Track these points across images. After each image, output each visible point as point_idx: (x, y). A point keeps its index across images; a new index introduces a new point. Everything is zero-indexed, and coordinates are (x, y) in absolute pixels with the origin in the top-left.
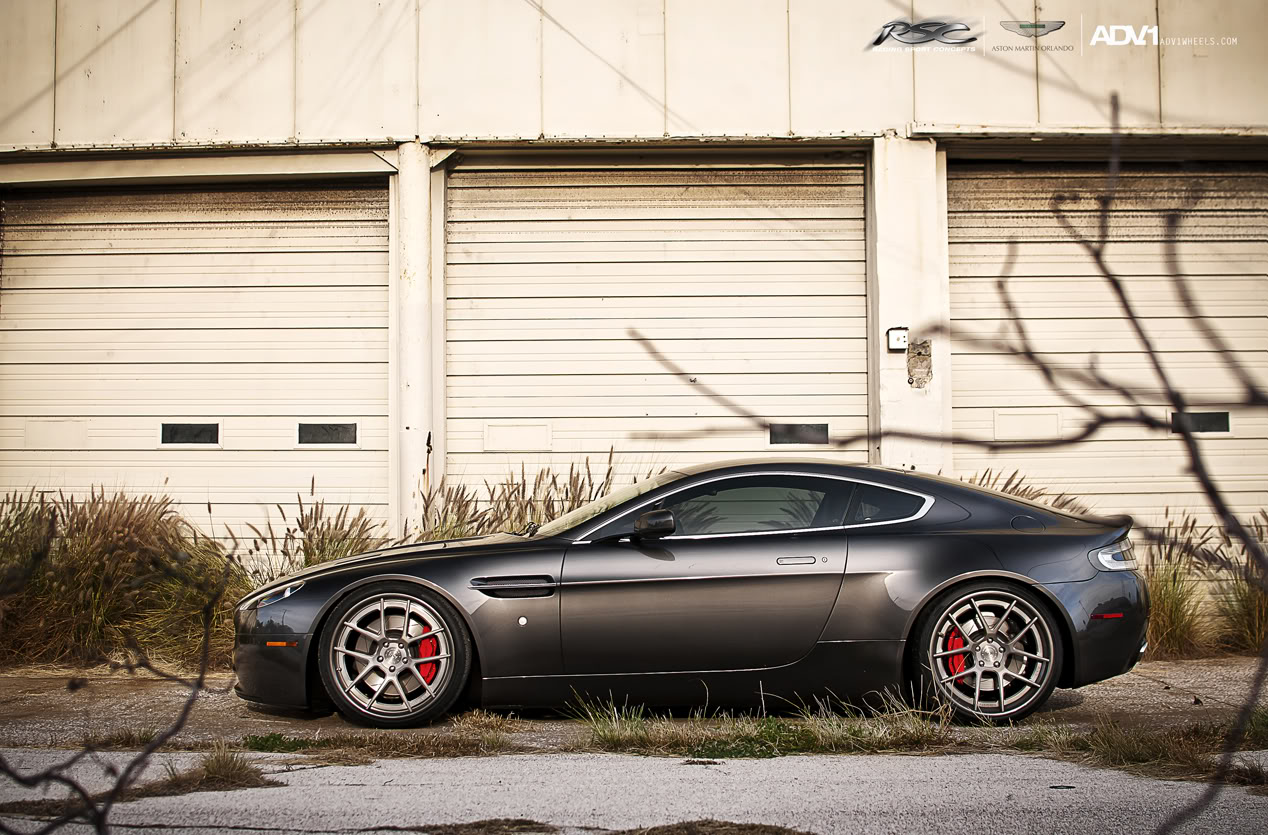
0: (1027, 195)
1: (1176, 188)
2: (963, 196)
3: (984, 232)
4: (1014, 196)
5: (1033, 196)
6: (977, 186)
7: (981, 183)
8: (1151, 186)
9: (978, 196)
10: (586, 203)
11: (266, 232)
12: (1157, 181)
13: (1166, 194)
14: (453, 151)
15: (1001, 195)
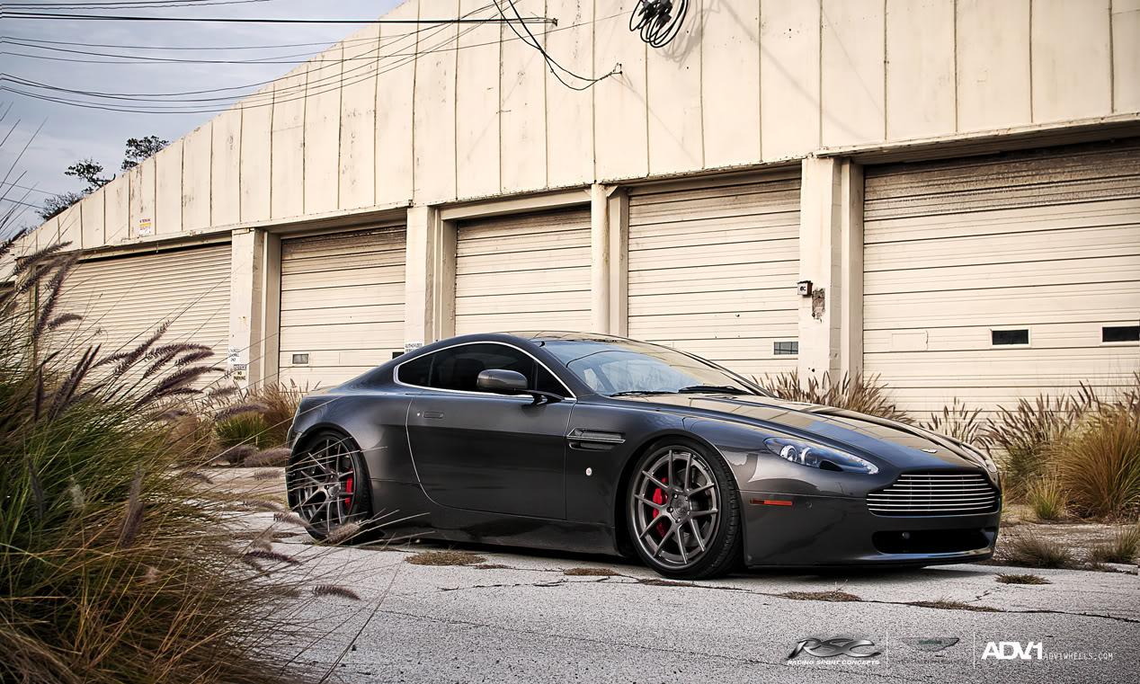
0: (912, 185)
1: (1001, 171)
2: (878, 189)
3: (887, 212)
4: (905, 186)
5: (916, 185)
6: (886, 182)
7: (888, 180)
8: (986, 172)
9: (886, 188)
10: (690, 210)
11: (556, 237)
12: (990, 168)
13: (995, 177)
14: (616, 187)
15: (899, 186)
